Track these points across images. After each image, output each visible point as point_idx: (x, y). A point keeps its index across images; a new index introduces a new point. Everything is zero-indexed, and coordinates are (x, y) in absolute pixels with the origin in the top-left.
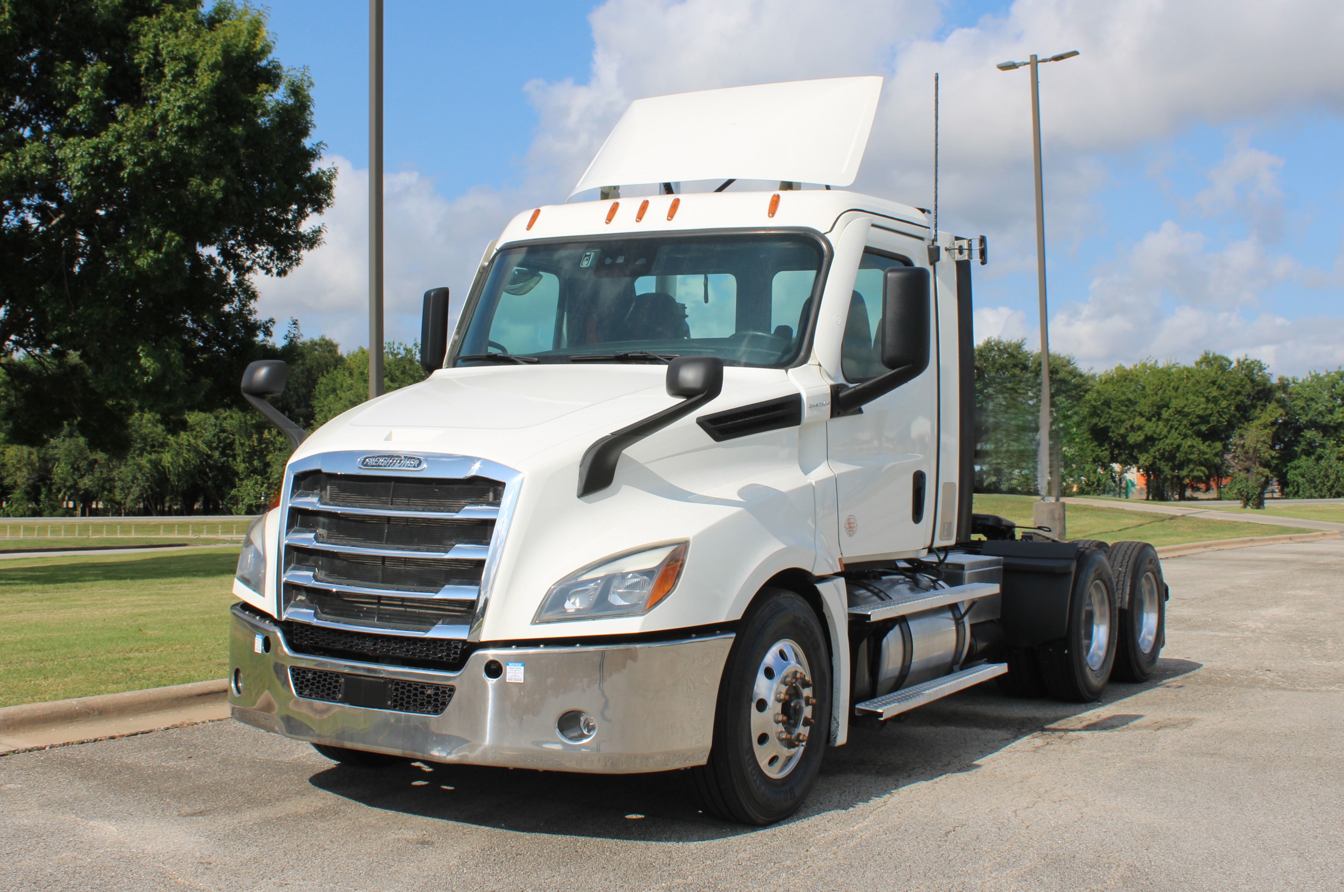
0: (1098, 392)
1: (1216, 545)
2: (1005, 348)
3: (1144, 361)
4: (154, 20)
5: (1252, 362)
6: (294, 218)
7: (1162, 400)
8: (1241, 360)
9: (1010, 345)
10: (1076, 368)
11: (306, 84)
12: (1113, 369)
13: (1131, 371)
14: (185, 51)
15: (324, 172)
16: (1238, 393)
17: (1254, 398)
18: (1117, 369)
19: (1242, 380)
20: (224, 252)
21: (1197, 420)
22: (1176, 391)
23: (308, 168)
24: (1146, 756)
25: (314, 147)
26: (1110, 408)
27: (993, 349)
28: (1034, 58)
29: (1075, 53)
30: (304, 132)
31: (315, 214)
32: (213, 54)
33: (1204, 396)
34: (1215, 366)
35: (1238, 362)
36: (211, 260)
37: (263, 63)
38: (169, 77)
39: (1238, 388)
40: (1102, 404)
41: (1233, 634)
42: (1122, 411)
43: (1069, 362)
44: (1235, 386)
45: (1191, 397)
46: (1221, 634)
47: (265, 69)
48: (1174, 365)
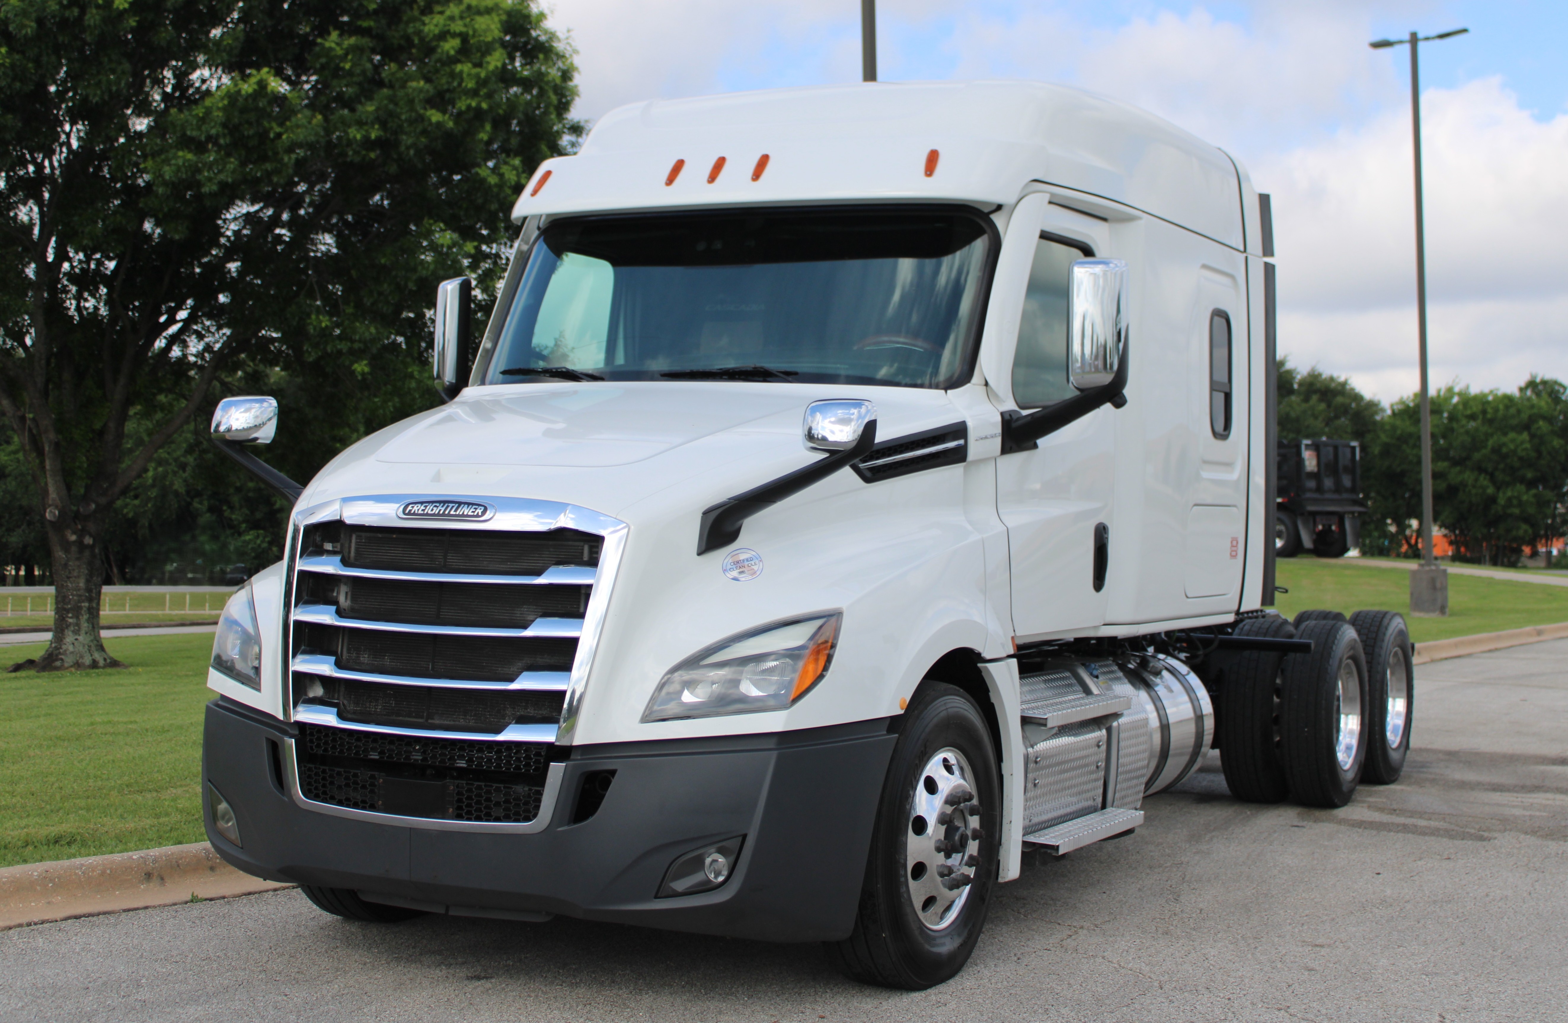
21: (1519, 462)
22: (1492, 425)
28: (1413, 36)
29: (1465, 31)
34: (1545, 393)
45: (1511, 433)
48: (1490, 391)
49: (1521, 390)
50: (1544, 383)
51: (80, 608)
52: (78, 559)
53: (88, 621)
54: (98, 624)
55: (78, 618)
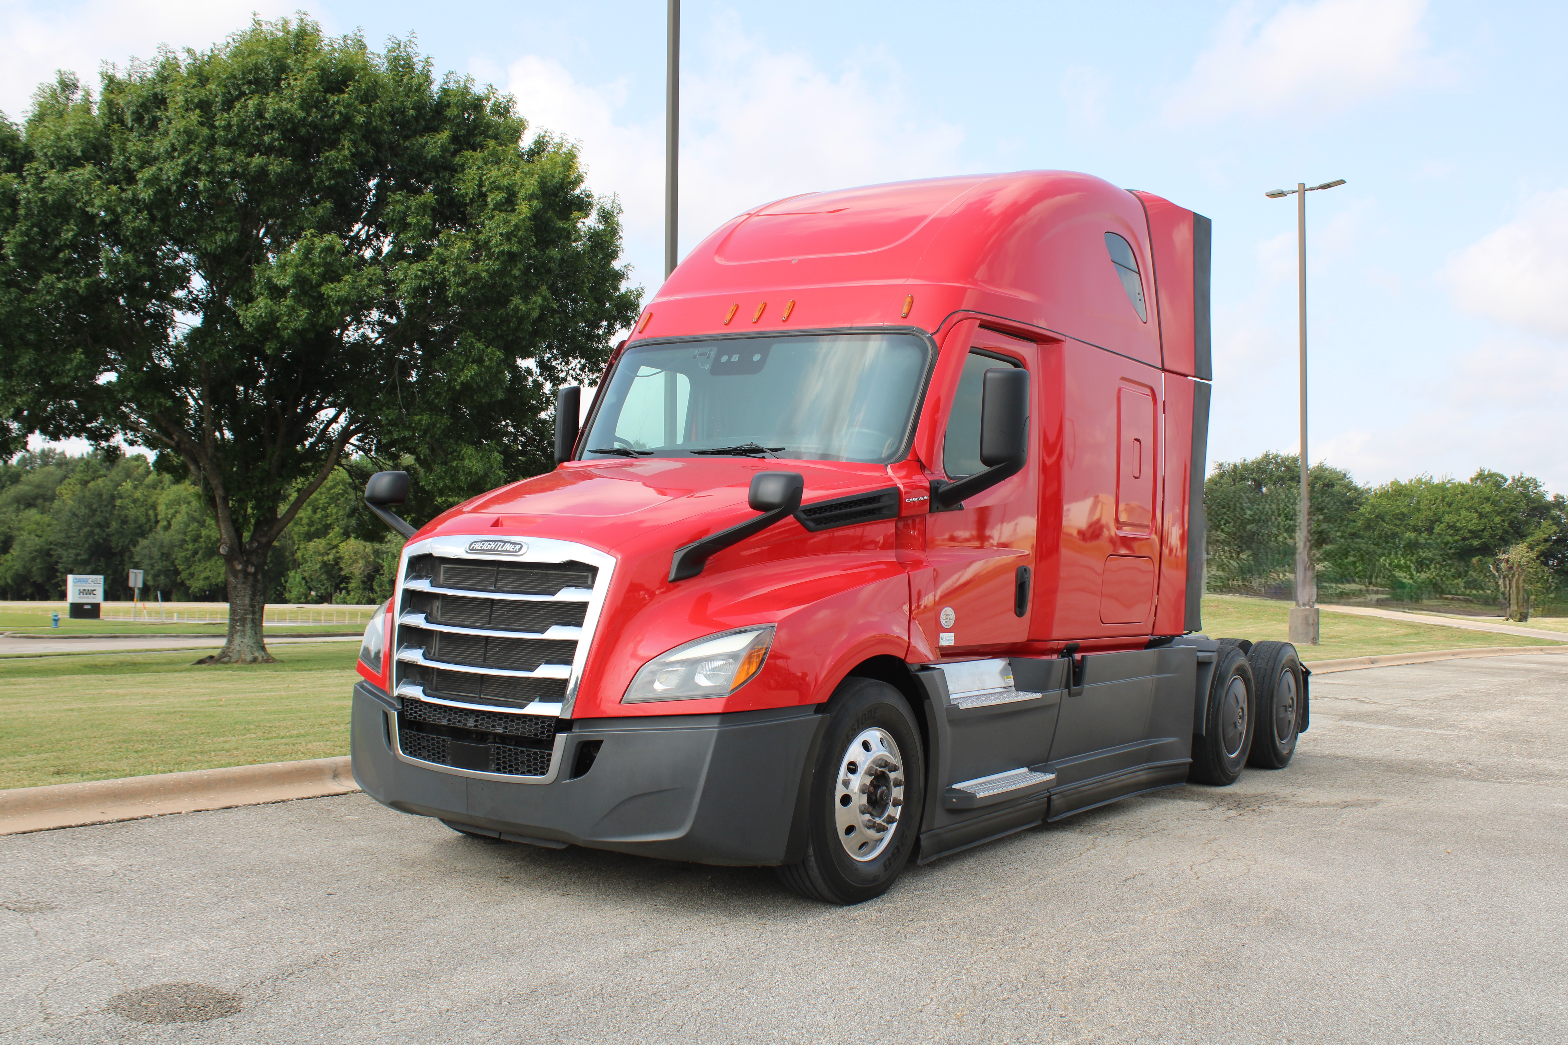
0: (1373, 506)
1: (1464, 653)
2: (1282, 462)
3: (1420, 476)
4: (478, 154)
5: (1528, 480)
6: (605, 333)
7: (1435, 515)
8: (1517, 477)
9: (1287, 459)
10: (1351, 482)
11: (616, 211)
12: (1389, 483)
13: (1406, 485)
14: (505, 182)
15: (632, 292)
16: (1512, 510)
17: (1528, 515)
18: (1392, 483)
19: (1517, 497)
20: (542, 365)
21: (1468, 535)
22: (1450, 507)
23: (616, 289)
24: (1324, 828)
25: (622, 269)
26: (1384, 521)
27: (1271, 462)
28: (1302, 187)
29: (1342, 182)
30: (613, 255)
31: (624, 329)
32: (531, 185)
33: (1476, 511)
34: (1490, 483)
35: (1514, 480)
36: (529, 371)
37: (577, 192)
38: (491, 206)
39: (1513, 505)
40: (1377, 517)
41: (1449, 733)
42: (1396, 525)
43: (1345, 475)
44: (1508, 502)
45: (1464, 513)
46: (1438, 732)
47: (578, 197)
48: (1449, 481)
49: (1472, 480)
50: (1491, 475)
51: (246, 619)
52: (244, 583)
53: (252, 628)
54: (261, 631)
55: (243, 626)
